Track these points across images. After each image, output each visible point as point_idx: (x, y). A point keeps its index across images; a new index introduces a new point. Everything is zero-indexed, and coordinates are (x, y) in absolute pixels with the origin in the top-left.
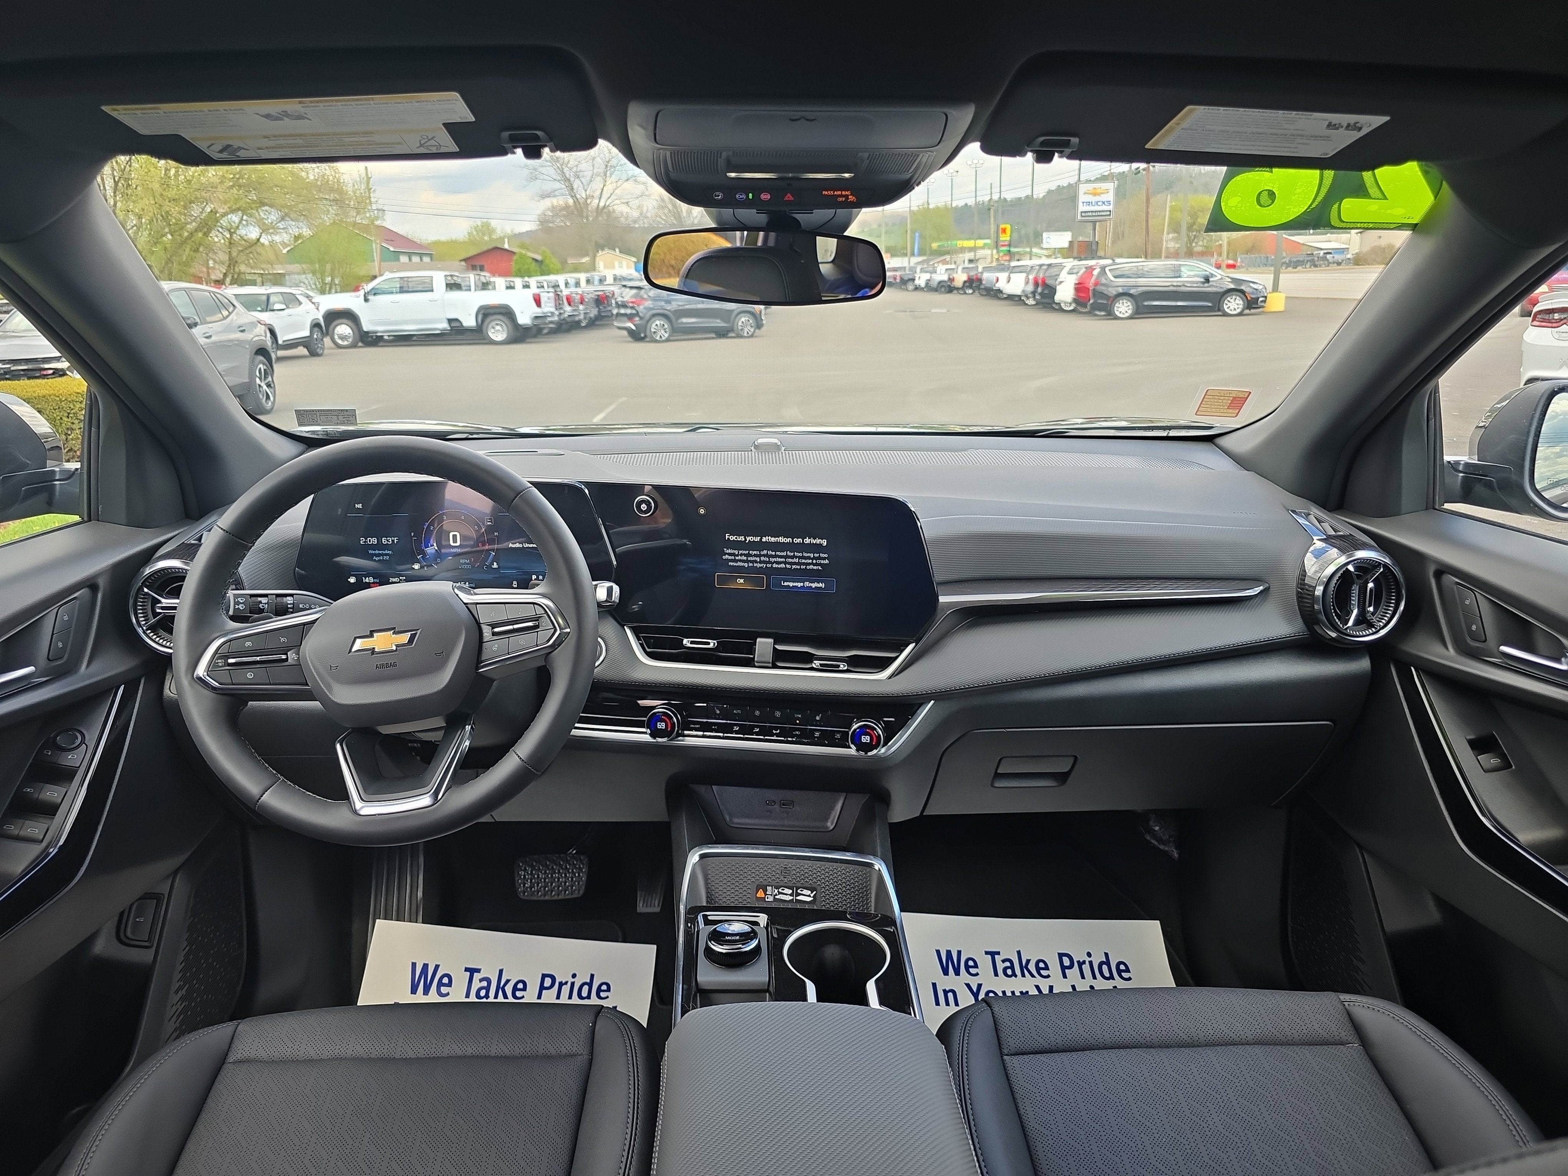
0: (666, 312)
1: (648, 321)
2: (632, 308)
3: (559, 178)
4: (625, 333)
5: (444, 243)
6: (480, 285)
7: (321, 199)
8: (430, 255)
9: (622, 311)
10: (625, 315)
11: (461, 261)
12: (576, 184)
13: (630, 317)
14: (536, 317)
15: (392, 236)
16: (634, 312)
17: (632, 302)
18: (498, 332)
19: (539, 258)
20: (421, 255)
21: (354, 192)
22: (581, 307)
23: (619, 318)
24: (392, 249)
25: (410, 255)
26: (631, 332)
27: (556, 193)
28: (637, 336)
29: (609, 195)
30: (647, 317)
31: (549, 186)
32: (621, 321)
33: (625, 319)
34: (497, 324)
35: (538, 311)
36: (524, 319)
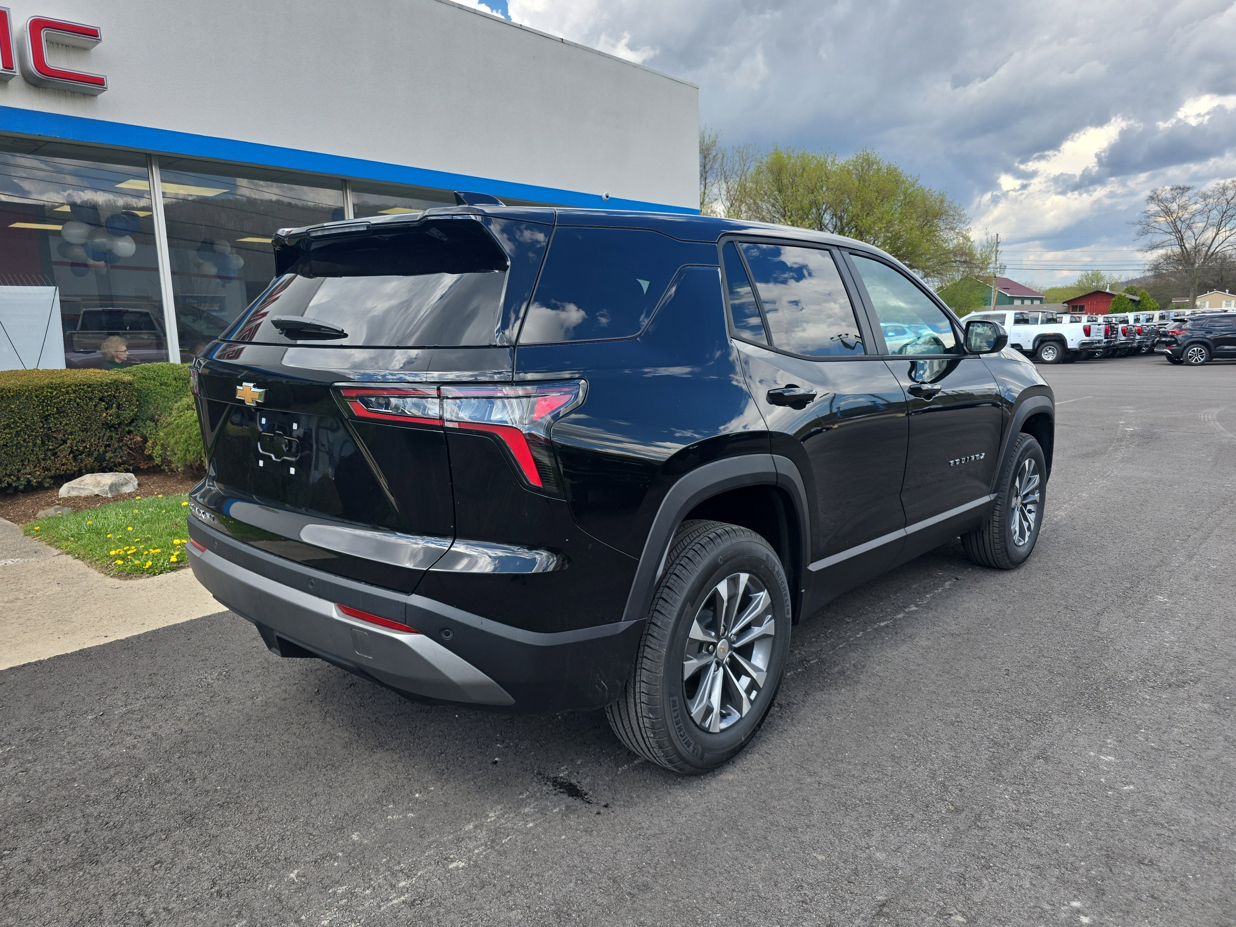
0: (1204, 340)
1: (1185, 348)
2: (1172, 336)
3: (1171, 231)
4: (1164, 358)
5: (1059, 289)
6: (1045, 319)
7: (955, 261)
8: (1041, 299)
9: (1163, 339)
10: (1165, 342)
11: (1064, 303)
12: (1188, 234)
13: (1168, 344)
14: (1083, 344)
15: (1008, 284)
16: (1173, 340)
17: (1172, 332)
18: (1049, 355)
19: (1137, 298)
20: (1032, 300)
21: (981, 255)
22: (1138, 337)
23: (1158, 345)
24: (1008, 295)
25: (1023, 299)
26: (1169, 357)
27: (1165, 244)
28: (1176, 359)
29: (1220, 242)
30: (1185, 344)
31: (1158, 239)
32: (1160, 347)
33: (1164, 345)
34: (1050, 348)
35: (1086, 339)
36: (1072, 344)
